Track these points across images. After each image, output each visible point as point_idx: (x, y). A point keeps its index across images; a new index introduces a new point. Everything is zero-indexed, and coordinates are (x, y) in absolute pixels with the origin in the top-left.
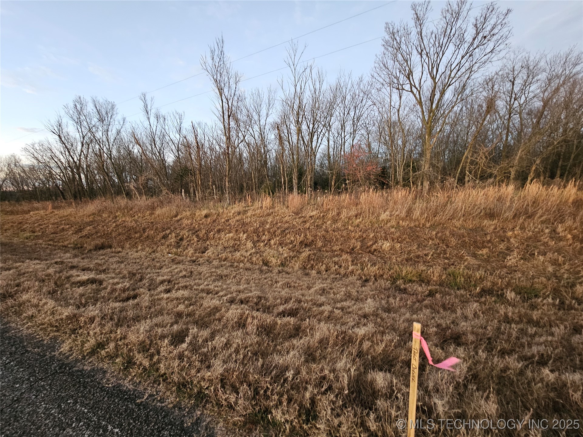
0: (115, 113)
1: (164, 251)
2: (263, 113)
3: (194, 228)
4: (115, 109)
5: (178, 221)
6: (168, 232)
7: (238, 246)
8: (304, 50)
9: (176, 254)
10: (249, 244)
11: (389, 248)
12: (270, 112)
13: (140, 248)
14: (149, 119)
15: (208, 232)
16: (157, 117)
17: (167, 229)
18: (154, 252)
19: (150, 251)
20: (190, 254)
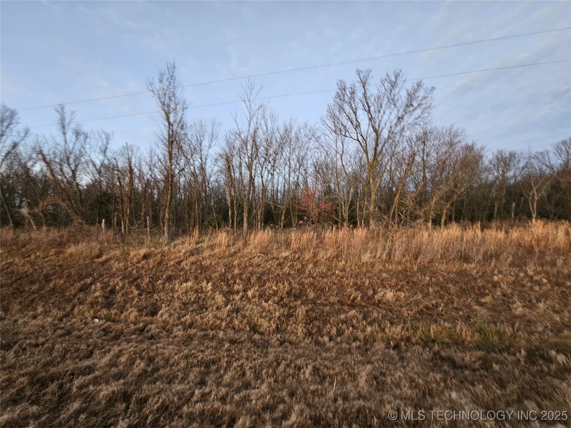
0: (14, 122)
1: (87, 314)
2: (205, 143)
3: (131, 273)
4: (16, 117)
5: (103, 263)
6: (89, 280)
7: (203, 300)
8: (260, 90)
9: (108, 319)
10: (220, 298)
11: (394, 299)
12: (213, 143)
13: (40, 309)
14: (64, 133)
15: (154, 279)
16: (77, 134)
17: (86, 277)
18: (66, 316)
19: (61, 314)
20: (132, 318)
